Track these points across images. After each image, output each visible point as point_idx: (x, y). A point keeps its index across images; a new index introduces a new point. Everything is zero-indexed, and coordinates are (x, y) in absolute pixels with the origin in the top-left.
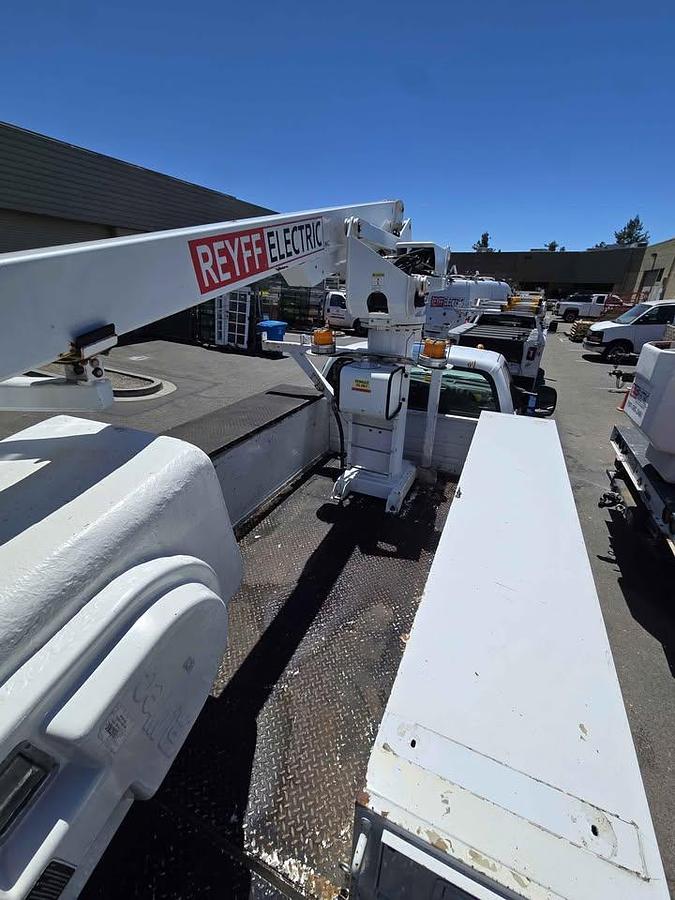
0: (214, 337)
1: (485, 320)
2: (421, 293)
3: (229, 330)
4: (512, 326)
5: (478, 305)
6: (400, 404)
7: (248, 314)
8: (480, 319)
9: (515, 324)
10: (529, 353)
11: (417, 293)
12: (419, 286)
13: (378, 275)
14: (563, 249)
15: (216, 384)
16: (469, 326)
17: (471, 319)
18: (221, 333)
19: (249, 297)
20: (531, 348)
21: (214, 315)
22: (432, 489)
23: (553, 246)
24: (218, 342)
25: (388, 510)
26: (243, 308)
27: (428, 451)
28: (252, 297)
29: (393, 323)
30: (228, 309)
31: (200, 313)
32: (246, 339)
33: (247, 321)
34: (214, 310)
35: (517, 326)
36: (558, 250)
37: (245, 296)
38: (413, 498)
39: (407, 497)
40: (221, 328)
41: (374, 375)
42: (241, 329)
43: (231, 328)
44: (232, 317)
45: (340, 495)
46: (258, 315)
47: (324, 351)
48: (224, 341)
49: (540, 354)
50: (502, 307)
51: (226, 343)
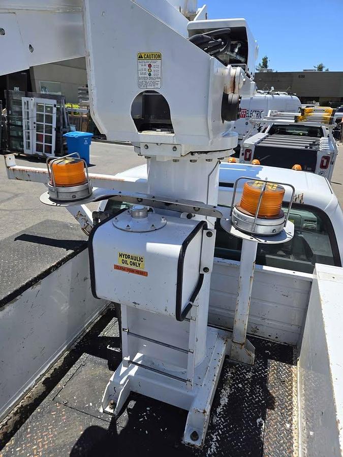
0: (22, 146)
1: (277, 130)
2: (233, 97)
3: (37, 140)
4: (299, 135)
5: (269, 116)
6: (201, 277)
7: (54, 125)
8: (271, 128)
9: (301, 132)
10: (322, 161)
11: (225, 96)
12: (229, 85)
13: (148, 57)
14: (328, 69)
15: (16, 195)
16: (261, 135)
17: (263, 129)
18: (29, 143)
19: (55, 110)
20: (324, 157)
21: (22, 126)
22: (249, 375)
23: (320, 68)
24: (26, 151)
25: (187, 439)
26: (49, 119)
27: (242, 323)
28: (58, 109)
29: (184, 149)
30: (35, 120)
31: (9, 124)
32: (53, 149)
33: (54, 132)
34: (21, 120)
35: (304, 135)
36: (324, 70)
37: (51, 108)
38: (224, 401)
39: (216, 402)
40: (29, 138)
41: (152, 246)
42: (49, 140)
43: (39, 138)
44: (39, 128)
45: (114, 406)
46: (64, 127)
47: (69, 198)
48: (32, 151)
49: (332, 163)
50: (296, 118)
51: (35, 152)
